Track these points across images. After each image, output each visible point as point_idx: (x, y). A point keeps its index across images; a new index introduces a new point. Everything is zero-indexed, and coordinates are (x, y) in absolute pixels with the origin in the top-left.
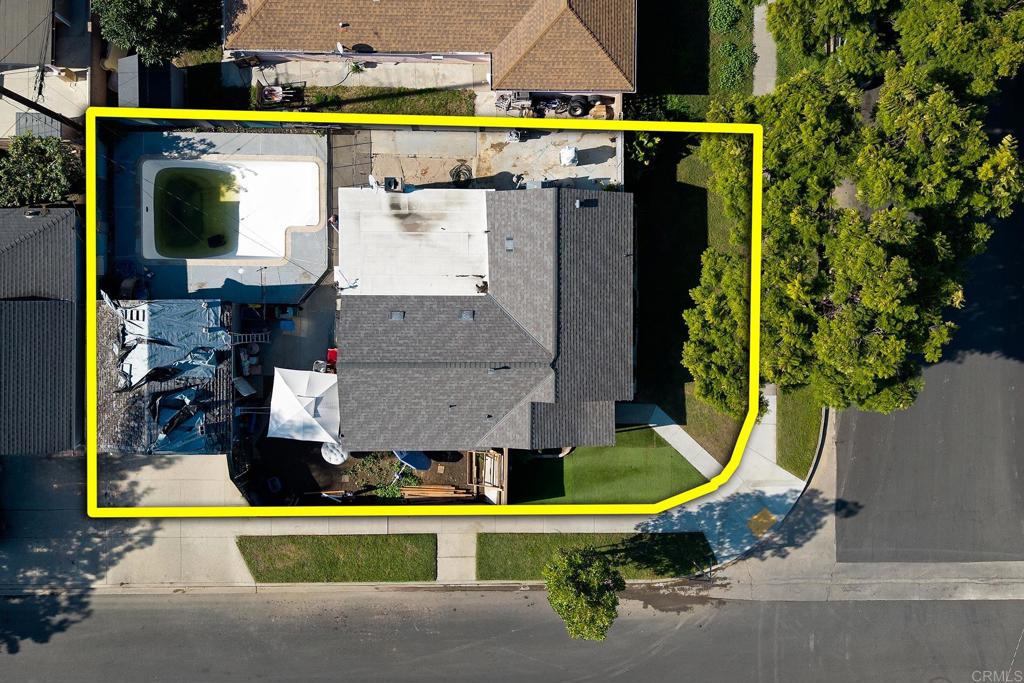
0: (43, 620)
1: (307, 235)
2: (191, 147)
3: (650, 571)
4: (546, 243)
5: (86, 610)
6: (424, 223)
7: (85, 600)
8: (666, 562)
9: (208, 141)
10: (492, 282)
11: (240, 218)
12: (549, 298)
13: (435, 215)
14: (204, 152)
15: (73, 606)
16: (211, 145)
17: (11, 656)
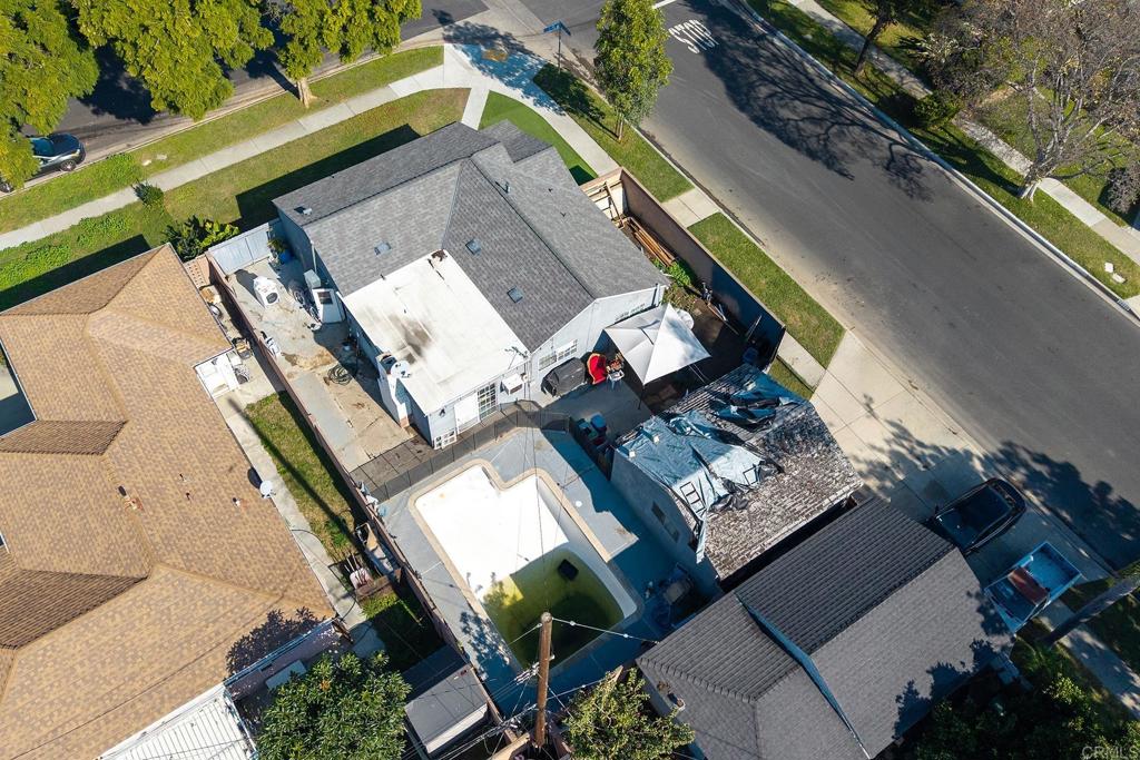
0: (1054, 480)
1: (498, 468)
2: (481, 638)
3: (587, 93)
4: (361, 214)
5: (1008, 449)
6: (410, 329)
7: (1001, 456)
8: (572, 88)
9: (463, 625)
10: (430, 249)
11: (527, 563)
12: (412, 189)
13: (396, 325)
14: (477, 621)
15: (1016, 461)
16: (464, 617)
17: (1112, 485)
